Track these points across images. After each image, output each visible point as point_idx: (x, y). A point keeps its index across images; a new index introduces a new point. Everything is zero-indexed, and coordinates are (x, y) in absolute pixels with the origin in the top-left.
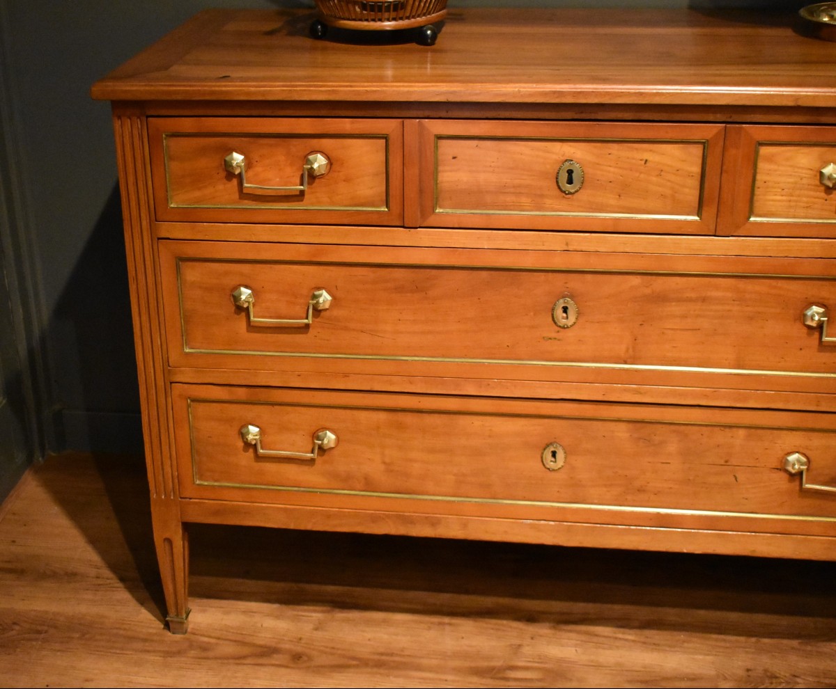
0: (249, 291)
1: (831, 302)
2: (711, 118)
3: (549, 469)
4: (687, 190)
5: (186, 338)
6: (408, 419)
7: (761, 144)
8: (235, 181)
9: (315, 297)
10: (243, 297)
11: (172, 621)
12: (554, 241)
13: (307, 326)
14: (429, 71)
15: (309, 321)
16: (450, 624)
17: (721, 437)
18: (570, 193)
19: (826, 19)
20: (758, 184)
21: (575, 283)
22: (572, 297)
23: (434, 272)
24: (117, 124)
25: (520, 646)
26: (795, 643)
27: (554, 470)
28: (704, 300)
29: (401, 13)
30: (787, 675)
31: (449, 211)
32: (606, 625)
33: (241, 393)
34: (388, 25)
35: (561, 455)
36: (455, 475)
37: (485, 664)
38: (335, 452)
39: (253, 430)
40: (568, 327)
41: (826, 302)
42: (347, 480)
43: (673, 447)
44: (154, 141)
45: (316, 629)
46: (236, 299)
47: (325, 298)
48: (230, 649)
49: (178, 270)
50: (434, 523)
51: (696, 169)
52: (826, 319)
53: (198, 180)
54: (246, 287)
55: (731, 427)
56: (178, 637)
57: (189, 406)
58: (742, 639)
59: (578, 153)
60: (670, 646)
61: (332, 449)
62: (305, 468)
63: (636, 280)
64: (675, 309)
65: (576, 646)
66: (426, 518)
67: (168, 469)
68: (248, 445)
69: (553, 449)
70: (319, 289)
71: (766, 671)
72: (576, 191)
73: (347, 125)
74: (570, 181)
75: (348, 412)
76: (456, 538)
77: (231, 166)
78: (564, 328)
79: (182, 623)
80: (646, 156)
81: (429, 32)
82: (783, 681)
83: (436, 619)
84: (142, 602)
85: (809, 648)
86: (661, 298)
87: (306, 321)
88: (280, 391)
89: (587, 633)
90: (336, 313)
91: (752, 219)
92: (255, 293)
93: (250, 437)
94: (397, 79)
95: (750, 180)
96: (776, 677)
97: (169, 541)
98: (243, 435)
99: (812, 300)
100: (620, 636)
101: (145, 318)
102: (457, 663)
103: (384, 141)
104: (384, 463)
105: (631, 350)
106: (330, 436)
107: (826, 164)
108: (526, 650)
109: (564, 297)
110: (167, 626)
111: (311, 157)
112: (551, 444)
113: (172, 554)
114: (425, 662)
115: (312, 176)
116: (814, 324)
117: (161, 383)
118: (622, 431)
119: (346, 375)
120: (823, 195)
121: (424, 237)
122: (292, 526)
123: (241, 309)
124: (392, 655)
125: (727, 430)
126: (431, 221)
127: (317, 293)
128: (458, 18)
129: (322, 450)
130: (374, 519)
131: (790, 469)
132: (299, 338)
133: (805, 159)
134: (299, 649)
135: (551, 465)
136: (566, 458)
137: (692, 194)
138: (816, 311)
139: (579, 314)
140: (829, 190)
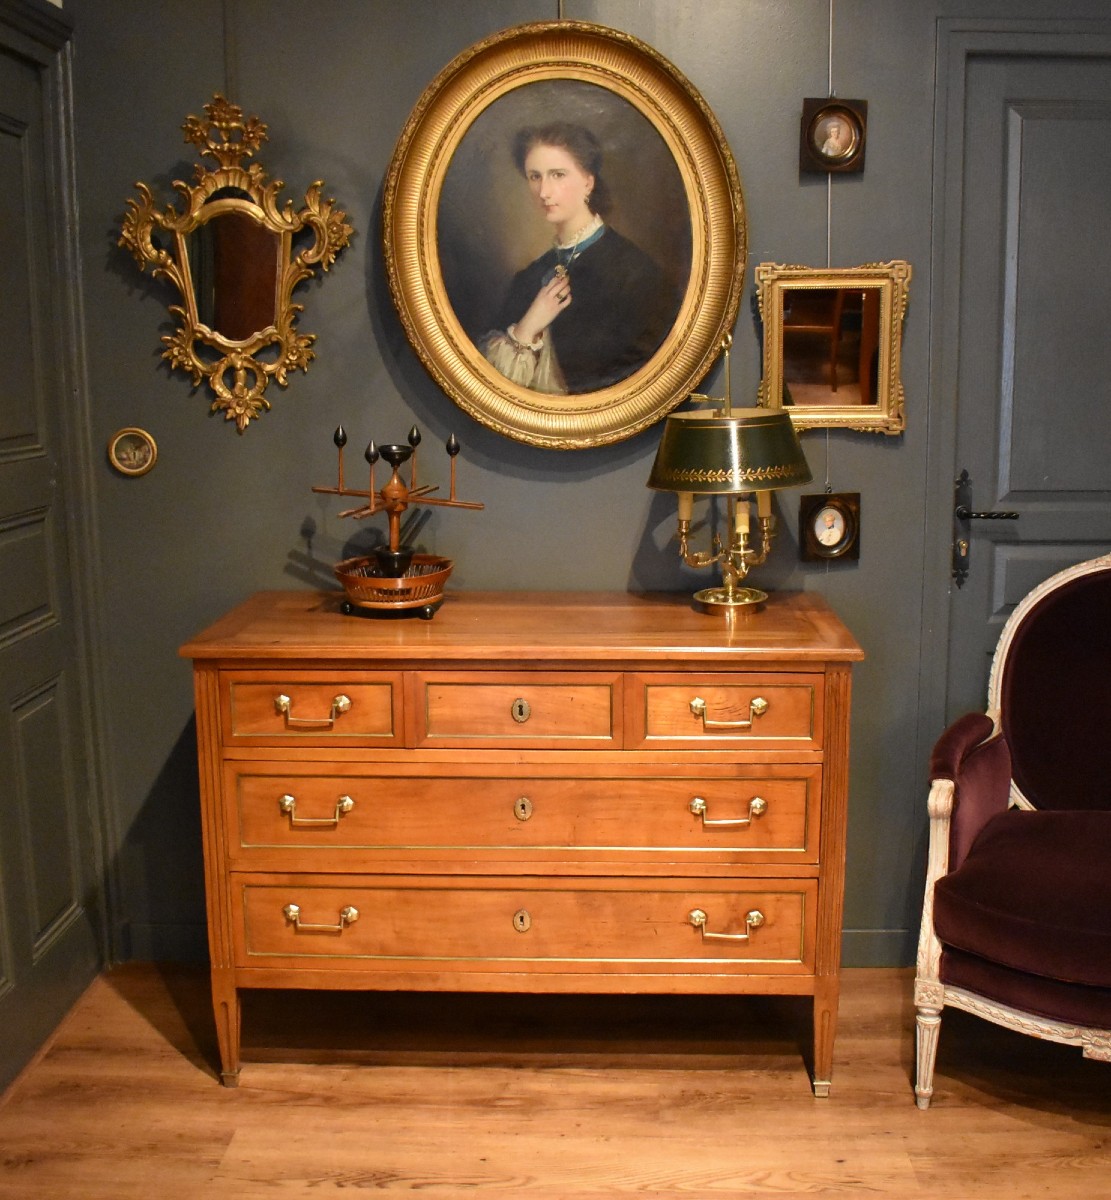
0: (292, 799)
1: (707, 795)
2: (613, 668)
3: (519, 931)
4: (601, 718)
5: (243, 835)
6: (412, 895)
7: (648, 686)
8: (282, 717)
9: (341, 802)
10: (287, 803)
11: (226, 1076)
12: (513, 757)
13: (335, 824)
14: (429, 638)
15: (337, 820)
16: (453, 1072)
17: (644, 900)
18: (522, 722)
19: (713, 600)
20: (649, 713)
21: (529, 786)
22: (528, 797)
23: (428, 781)
24: (197, 675)
25: (507, 1084)
27: (522, 931)
28: (620, 797)
29: (407, 596)
30: (712, 1093)
31: (437, 735)
32: (577, 1067)
33: (284, 879)
34: (399, 605)
35: (527, 919)
36: (450, 939)
37: (477, 1097)
38: (356, 925)
39: (294, 909)
40: (525, 820)
41: (704, 796)
42: (366, 947)
43: (609, 909)
44: (223, 687)
45: (345, 1080)
46: (282, 804)
47: (348, 802)
48: (274, 1096)
49: (238, 784)
50: (435, 979)
51: (607, 704)
52: (705, 808)
53: (255, 716)
54: (290, 795)
55: (649, 892)
56: (231, 1089)
57: (244, 891)
58: (682, 1071)
59: (525, 693)
60: (625, 1079)
61: (354, 921)
62: (334, 938)
63: (572, 783)
64: (599, 804)
65: (552, 1082)
66: (428, 975)
67: (226, 944)
68: (291, 922)
69: (521, 915)
70: (344, 795)
71: (696, 1091)
72: (526, 720)
73: (363, 675)
74: (521, 713)
75: (366, 891)
76: (452, 991)
77: (279, 705)
78: (523, 820)
79: (234, 1077)
80: (572, 695)
81: (428, 610)
83: (441, 1069)
84: (200, 1067)
86: (591, 797)
87: (334, 820)
88: (316, 877)
89: (562, 1074)
90: (357, 813)
91: (648, 738)
92: (296, 800)
93: (291, 914)
94: (406, 643)
95: (644, 709)
96: (704, 1095)
97: (225, 1005)
98: (285, 913)
99: (695, 794)
101: (212, 821)
102: (457, 1098)
103: (389, 687)
104: (395, 932)
105: (572, 836)
106: (353, 912)
107: (694, 698)
108: (514, 1087)
109: (521, 797)
110: (222, 1082)
111: (338, 698)
112: (520, 911)
113: (227, 1017)
114: (431, 1098)
115: (338, 712)
116: (698, 812)
117: (222, 872)
118: (570, 899)
119: (364, 862)
120: (693, 719)
121: (420, 755)
122: (324, 987)
123: (285, 813)
124: (404, 1094)
125: (646, 894)
126: (425, 743)
127: (342, 799)
128: (454, 598)
129: (347, 923)
130: (387, 978)
131: (693, 922)
132: (329, 834)
133: (678, 695)
134: (330, 1094)
135: (520, 927)
136: (531, 921)
137: (605, 721)
138: (698, 802)
139: (533, 810)
140: (697, 716)
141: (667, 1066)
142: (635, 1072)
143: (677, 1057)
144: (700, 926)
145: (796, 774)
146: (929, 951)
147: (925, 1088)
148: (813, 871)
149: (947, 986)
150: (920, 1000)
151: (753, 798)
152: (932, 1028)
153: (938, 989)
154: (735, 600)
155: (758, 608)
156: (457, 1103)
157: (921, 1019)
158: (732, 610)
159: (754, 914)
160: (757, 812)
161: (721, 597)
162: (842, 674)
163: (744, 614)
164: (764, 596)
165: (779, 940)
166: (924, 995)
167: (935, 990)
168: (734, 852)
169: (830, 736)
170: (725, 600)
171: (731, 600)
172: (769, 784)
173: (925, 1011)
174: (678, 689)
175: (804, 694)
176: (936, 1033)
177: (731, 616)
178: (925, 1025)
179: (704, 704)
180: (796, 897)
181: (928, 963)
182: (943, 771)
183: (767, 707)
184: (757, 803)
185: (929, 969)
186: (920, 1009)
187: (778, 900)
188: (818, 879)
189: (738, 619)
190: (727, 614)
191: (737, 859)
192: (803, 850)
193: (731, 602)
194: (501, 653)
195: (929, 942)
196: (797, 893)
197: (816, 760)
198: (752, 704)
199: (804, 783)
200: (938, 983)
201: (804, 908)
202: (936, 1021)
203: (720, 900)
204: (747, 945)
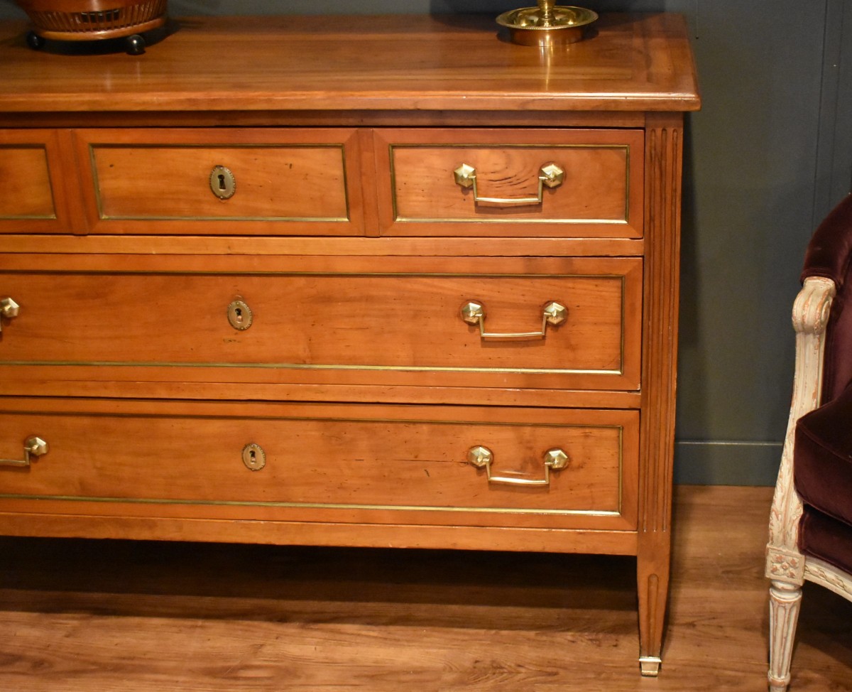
1: (485, 299)
2: (343, 122)
3: (251, 469)
4: (334, 193)
6: (111, 423)
7: (394, 147)
9: (2, 305)
12: (218, 245)
16: (201, 627)
17: (407, 433)
18: (225, 198)
19: (524, 25)
20: (399, 185)
21: (244, 285)
22: (244, 299)
25: (262, 645)
26: (532, 634)
27: (256, 470)
28: (367, 299)
30: (513, 665)
31: (113, 217)
32: (353, 623)
34: (101, 34)
35: (260, 455)
36: (164, 477)
37: (220, 664)
38: (47, 459)
40: (244, 329)
41: (481, 299)
42: (63, 486)
43: (364, 444)
45: (67, 636)
47: (12, 305)
50: (152, 526)
51: (338, 172)
52: (480, 315)
58: (482, 631)
59: (225, 159)
60: (408, 641)
61: (44, 455)
62: (21, 475)
63: (301, 282)
64: (341, 309)
65: (317, 644)
66: (142, 520)
69: (250, 450)
70: (6, 297)
71: (493, 661)
72: (231, 196)
74: (222, 185)
75: (55, 418)
76: (173, 540)
78: (240, 330)
80: (290, 160)
81: (135, 42)
82: (505, 671)
83: (189, 622)
85: (544, 638)
86: (327, 299)
89: (332, 631)
90: (24, 320)
91: (398, 220)
95: (390, 182)
96: (502, 668)
99: (469, 297)
100: (364, 633)
102: (194, 664)
103: (42, 151)
104: (96, 467)
105: (307, 350)
106: (41, 442)
107: (459, 164)
108: (267, 650)
109: (237, 299)
112: (249, 444)
114: (162, 664)
116: (474, 321)
118: (312, 430)
119: (43, 382)
120: (460, 194)
121: (94, 243)
122: (17, 534)
125: (412, 426)
126: (99, 227)
127: (3, 301)
129: (34, 456)
131: (474, 462)
133: (438, 160)
134: (44, 655)
135: (253, 465)
136: (265, 458)
137: (338, 196)
138: (473, 306)
139: (253, 316)
140: (466, 190)
141: (464, 623)
142: (424, 631)
143: (481, 610)
144: (484, 467)
145: (606, 271)
146: (786, 510)
147: (779, 675)
148: (633, 399)
149: (808, 557)
150: (773, 572)
151: (549, 303)
152: (788, 607)
153: (796, 560)
154: (553, 22)
155: (585, 33)
156: (191, 672)
157: (775, 594)
158: (548, 37)
159: (554, 454)
160: (555, 321)
161: (536, 19)
162: (670, 130)
163: (564, 43)
164: (594, 16)
165: (591, 485)
166: (778, 566)
167: (793, 562)
168: (523, 373)
169: (652, 219)
170: (540, 24)
171: (547, 24)
172: (570, 284)
173: (780, 585)
174: (436, 151)
175: (615, 159)
176: (795, 613)
177: (546, 44)
178: (780, 602)
179: (474, 173)
180: (612, 433)
181: (784, 527)
182: (818, 266)
183: (563, 178)
184: (555, 308)
185: (785, 535)
186: (773, 583)
187: (587, 436)
188: (640, 410)
189: (556, 50)
190: (541, 43)
191: (531, 383)
192: (619, 372)
193: (547, 26)
194: (181, 102)
195: (787, 498)
196: (612, 427)
197: (634, 252)
198: (542, 173)
199: (618, 283)
200: (796, 553)
201: (622, 448)
202: (795, 598)
203: (508, 434)
204: (548, 492)
